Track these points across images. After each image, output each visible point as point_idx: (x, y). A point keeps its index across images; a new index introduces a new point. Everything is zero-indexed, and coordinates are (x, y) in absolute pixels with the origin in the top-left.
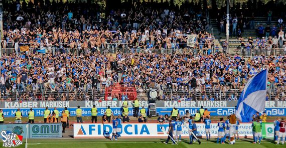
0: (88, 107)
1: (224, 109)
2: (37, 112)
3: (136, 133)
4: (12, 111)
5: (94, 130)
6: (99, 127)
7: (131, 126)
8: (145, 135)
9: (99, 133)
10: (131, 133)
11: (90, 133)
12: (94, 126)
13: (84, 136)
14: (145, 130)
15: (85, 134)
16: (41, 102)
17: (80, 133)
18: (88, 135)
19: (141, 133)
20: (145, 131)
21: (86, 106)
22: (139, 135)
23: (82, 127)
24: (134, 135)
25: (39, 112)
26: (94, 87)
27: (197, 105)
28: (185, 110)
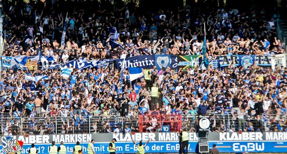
16: (54, 136)
26: (123, 114)
27: (264, 138)
28: (249, 144)
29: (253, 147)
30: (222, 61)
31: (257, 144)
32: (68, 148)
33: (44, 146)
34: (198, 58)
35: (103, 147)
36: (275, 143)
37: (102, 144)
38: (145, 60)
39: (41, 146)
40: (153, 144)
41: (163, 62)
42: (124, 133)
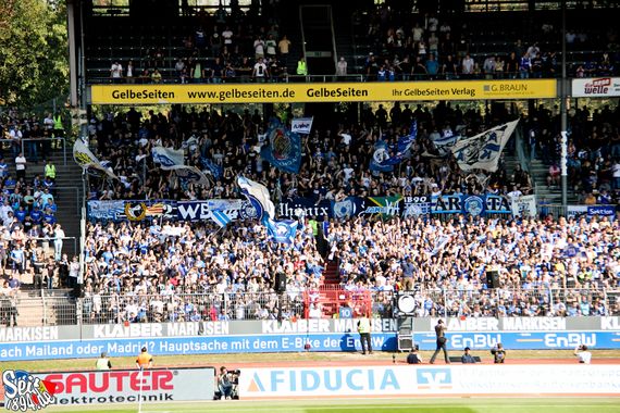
0: (268, 332)
1: (559, 335)
2: (161, 346)
3: (372, 386)
4: (109, 345)
5: (282, 381)
6: (293, 375)
7: (360, 372)
8: (390, 390)
9: (293, 387)
10: (361, 388)
11: (274, 388)
12: (281, 373)
13: (260, 394)
14: (389, 379)
15: (263, 389)
16: (169, 324)
17: (252, 388)
18: (268, 392)
19: (382, 387)
20: (389, 383)
21: (264, 331)
22: (377, 391)
23: (256, 375)
24: (366, 391)
25: (166, 346)
26: (279, 290)
27: (500, 326)
28: (476, 337)
29: (483, 341)
30: (434, 204)
31: (489, 336)
32: (192, 343)
33: (154, 340)
34: (397, 202)
35: (247, 342)
36: (517, 335)
37: (246, 338)
38: (313, 207)
39: (149, 340)
40: (325, 337)
41: (344, 210)
42: (280, 319)
